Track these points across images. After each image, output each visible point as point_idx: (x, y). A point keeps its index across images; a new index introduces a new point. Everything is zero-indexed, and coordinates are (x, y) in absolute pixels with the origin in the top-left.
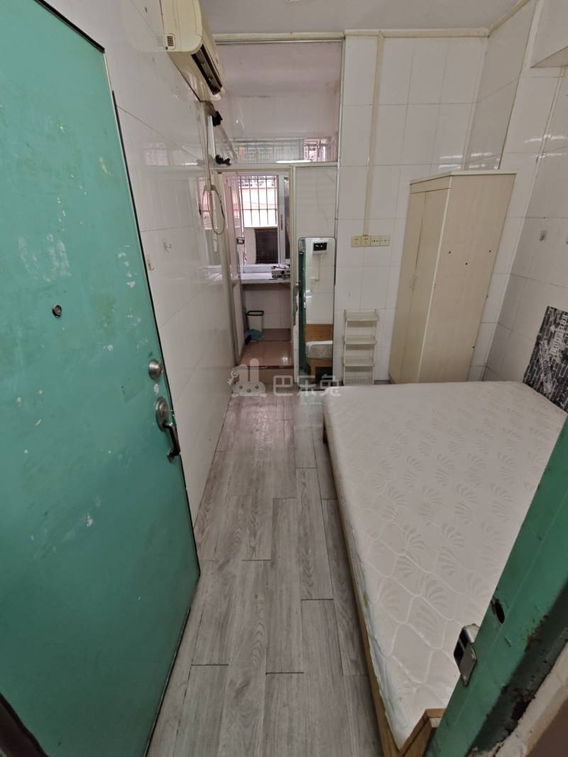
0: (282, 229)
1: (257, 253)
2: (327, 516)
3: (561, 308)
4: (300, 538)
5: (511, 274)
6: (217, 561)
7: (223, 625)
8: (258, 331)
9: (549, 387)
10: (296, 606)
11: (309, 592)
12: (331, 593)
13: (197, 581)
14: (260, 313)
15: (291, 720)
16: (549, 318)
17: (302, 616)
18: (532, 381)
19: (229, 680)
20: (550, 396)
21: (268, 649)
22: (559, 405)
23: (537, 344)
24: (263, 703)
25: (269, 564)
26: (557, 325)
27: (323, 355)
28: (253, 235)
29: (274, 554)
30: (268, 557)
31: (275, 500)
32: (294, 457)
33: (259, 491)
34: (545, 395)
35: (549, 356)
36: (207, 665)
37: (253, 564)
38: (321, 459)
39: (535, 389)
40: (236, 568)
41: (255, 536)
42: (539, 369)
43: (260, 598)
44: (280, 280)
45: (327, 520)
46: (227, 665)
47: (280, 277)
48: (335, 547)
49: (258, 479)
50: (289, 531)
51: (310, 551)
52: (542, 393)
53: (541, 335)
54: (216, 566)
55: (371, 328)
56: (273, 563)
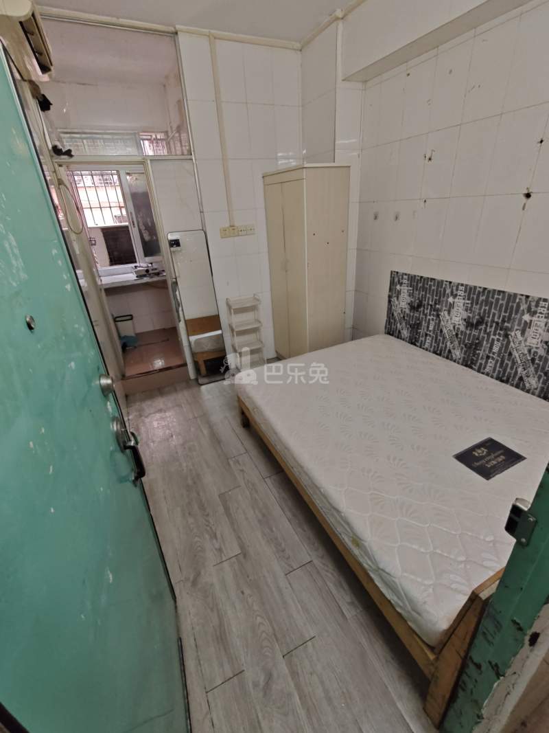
0: (134, 227)
1: (110, 254)
2: (274, 490)
3: (401, 271)
4: (259, 521)
5: (358, 249)
6: (187, 579)
7: (221, 638)
8: (132, 337)
9: (405, 333)
10: (283, 583)
11: (289, 565)
12: (308, 556)
13: (176, 607)
14: (129, 317)
15: (322, 683)
16: (394, 280)
17: (292, 589)
18: (391, 331)
19: (251, 685)
20: (407, 339)
21: (275, 635)
22: (415, 345)
23: (390, 301)
24: (292, 684)
25: (241, 557)
26: (401, 284)
27: (208, 347)
28: (101, 235)
29: (242, 547)
30: (238, 551)
31: (221, 496)
32: (222, 450)
33: (201, 494)
34: (404, 340)
35: (400, 310)
36: (223, 683)
37: (226, 565)
38: (249, 444)
39: (395, 337)
40: (210, 576)
41: (215, 537)
42: (395, 320)
43: (247, 592)
44: (146, 280)
45: (277, 495)
46: (243, 671)
47: (145, 276)
48: (294, 515)
49: (195, 483)
50: (247, 519)
51: (274, 529)
52: (401, 339)
53: (390, 294)
54: (190, 584)
55: (253, 313)
56: (245, 554)
